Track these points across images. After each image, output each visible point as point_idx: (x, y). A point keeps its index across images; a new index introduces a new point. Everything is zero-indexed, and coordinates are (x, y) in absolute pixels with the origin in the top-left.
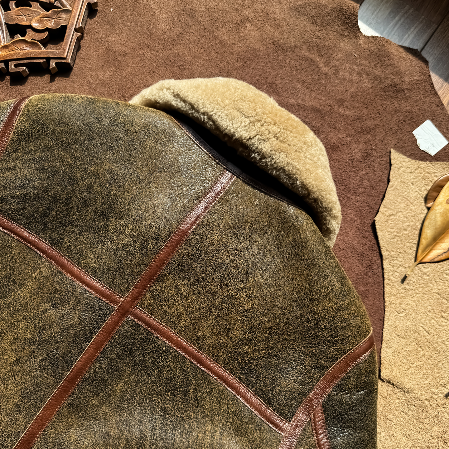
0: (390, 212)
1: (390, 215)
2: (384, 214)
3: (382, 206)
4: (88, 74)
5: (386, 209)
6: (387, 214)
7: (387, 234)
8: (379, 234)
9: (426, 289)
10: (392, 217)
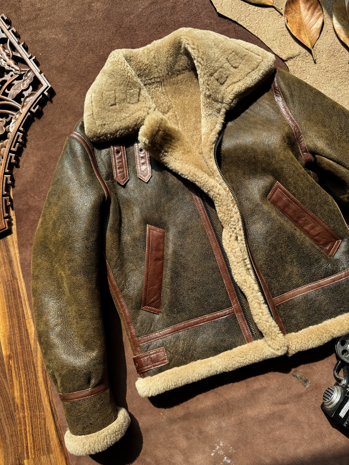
0: (220, 4)
1: (221, 5)
2: (218, 7)
3: (214, 5)
4: (59, 84)
5: (217, 5)
6: (219, 5)
7: (228, 12)
8: (225, 15)
9: (264, 15)
10: (223, 5)
